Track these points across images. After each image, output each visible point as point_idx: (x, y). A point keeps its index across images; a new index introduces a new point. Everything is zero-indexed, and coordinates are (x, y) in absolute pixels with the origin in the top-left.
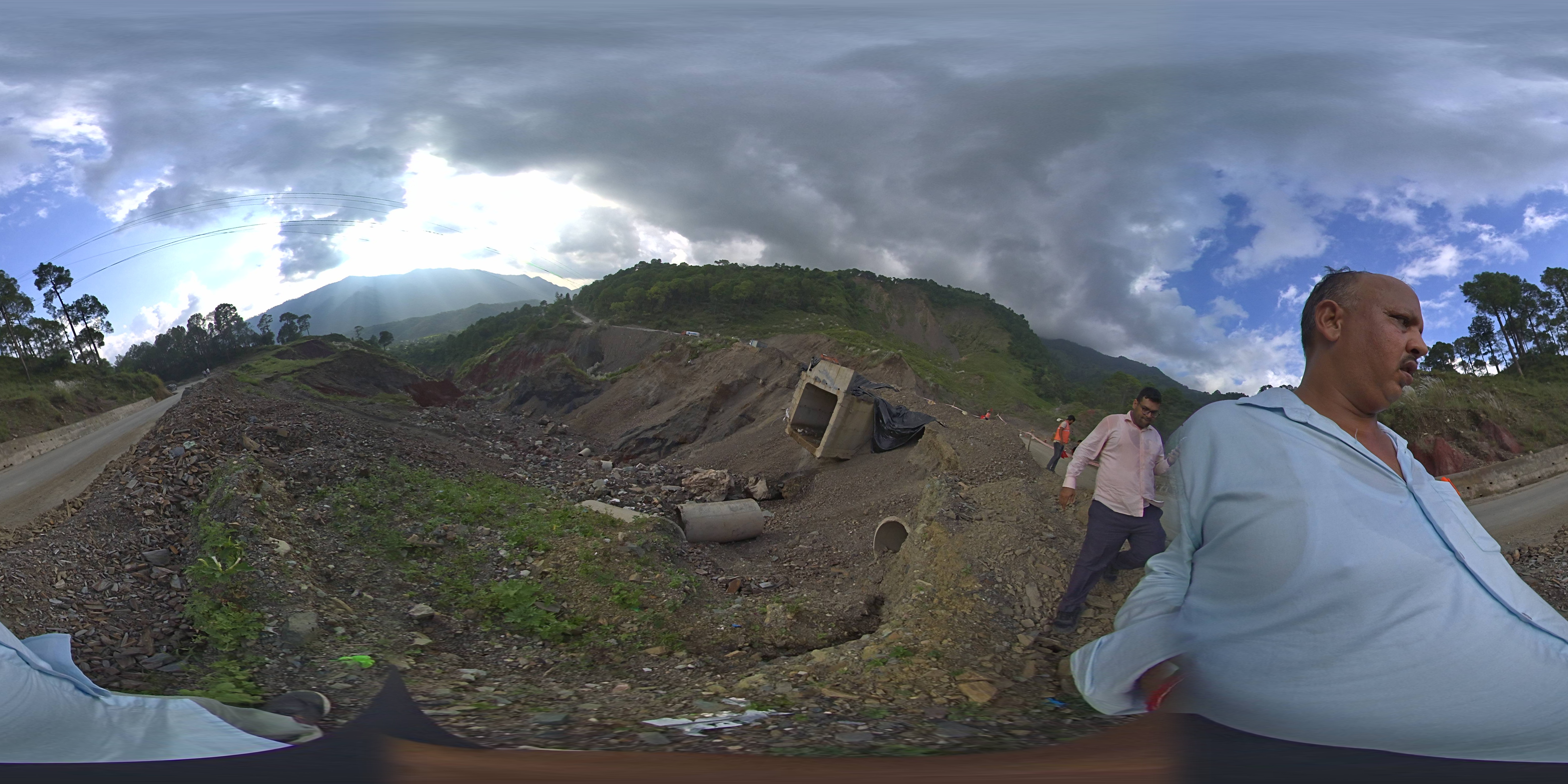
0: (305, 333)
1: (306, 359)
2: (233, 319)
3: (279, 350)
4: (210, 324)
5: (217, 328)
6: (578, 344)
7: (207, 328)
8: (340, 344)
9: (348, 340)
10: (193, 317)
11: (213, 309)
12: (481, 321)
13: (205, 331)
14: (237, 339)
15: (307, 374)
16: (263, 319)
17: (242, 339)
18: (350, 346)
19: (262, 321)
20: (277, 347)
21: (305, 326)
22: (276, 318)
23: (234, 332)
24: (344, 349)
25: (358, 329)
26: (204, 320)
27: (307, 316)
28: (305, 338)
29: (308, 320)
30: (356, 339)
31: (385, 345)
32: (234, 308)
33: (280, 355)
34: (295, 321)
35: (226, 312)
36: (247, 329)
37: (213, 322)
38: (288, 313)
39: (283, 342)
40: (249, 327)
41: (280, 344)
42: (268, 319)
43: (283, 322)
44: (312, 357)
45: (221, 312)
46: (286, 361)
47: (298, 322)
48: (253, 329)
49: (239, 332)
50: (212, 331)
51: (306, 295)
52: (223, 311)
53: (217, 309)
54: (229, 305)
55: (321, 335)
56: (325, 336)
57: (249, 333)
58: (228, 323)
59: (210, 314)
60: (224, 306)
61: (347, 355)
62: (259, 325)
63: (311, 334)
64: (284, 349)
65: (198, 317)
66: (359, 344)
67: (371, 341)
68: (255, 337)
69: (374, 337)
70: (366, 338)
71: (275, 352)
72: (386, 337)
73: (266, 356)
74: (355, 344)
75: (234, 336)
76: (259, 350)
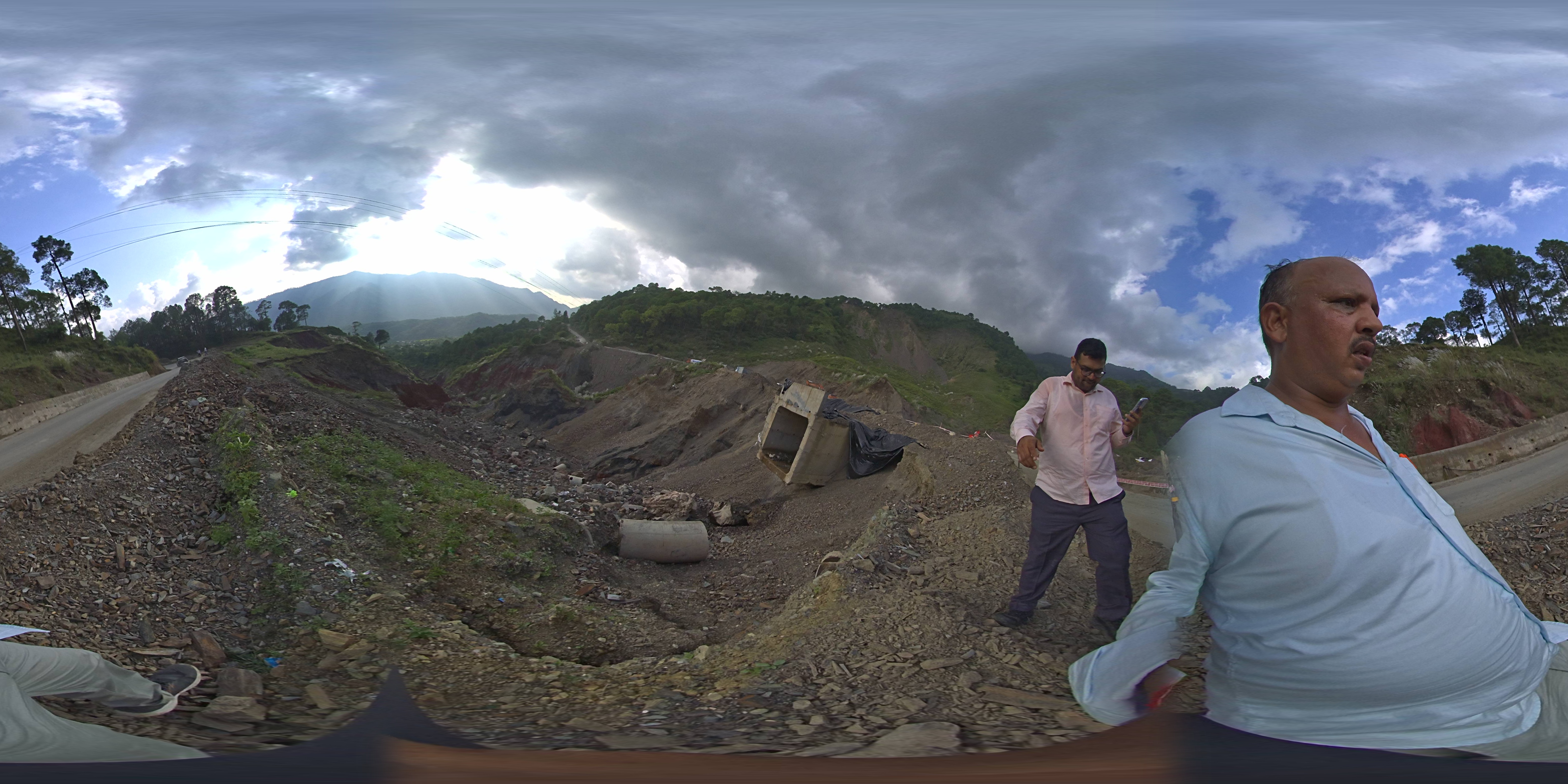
0: (302, 323)
1: (300, 348)
2: (232, 302)
3: (275, 337)
4: (209, 305)
5: (215, 309)
6: (569, 362)
7: (204, 308)
8: (336, 337)
9: (345, 334)
10: (191, 296)
11: (212, 291)
12: (478, 331)
13: (202, 312)
14: (233, 321)
15: (300, 363)
16: (263, 305)
17: (239, 322)
18: (346, 341)
19: (260, 307)
20: (273, 334)
21: (304, 316)
22: (275, 305)
23: (232, 315)
24: (339, 343)
25: (356, 324)
26: (202, 301)
27: (307, 306)
28: (302, 327)
29: (307, 310)
30: (352, 335)
31: (380, 344)
32: (234, 292)
33: (276, 342)
34: (294, 310)
35: (226, 295)
36: (244, 313)
37: (211, 303)
38: (288, 302)
39: (279, 329)
40: (247, 311)
41: (277, 331)
42: (268, 305)
43: (282, 310)
44: (306, 348)
45: (220, 294)
46: (280, 348)
47: (297, 311)
48: (250, 313)
49: (236, 315)
50: (210, 312)
51: (308, 285)
52: (223, 293)
53: (217, 291)
54: (229, 288)
55: (319, 326)
56: (322, 328)
57: (246, 317)
58: (226, 305)
59: (209, 295)
60: (224, 288)
61: (341, 348)
62: (257, 311)
63: (309, 325)
64: (280, 336)
65: (196, 297)
66: (355, 339)
67: (367, 338)
68: (252, 322)
69: (370, 335)
70: (363, 334)
71: (270, 339)
72: (382, 335)
73: (261, 342)
74: (351, 339)
75: (231, 319)
76: (255, 335)
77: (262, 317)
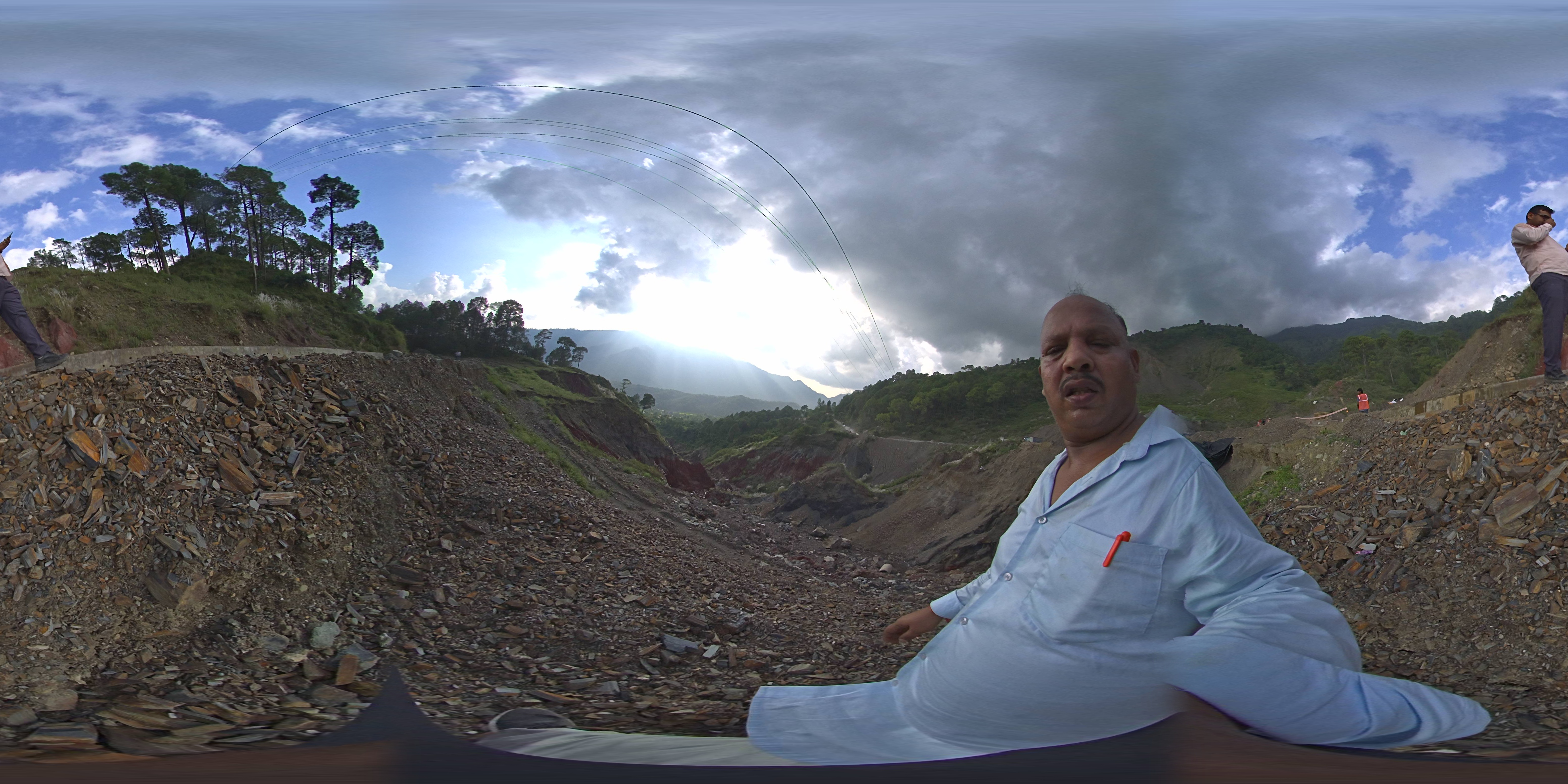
0: (574, 364)
1: (566, 389)
2: (514, 319)
3: (544, 369)
4: (491, 314)
5: (495, 320)
7: (486, 315)
8: (605, 389)
9: (612, 389)
10: (478, 299)
11: (501, 301)
13: (482, 318)
14: (509, 339)
15: (562, 406)
17: (513, 342)
18: (612, 396)
19: (540, 335)
20: (543, 366)
21: (579, 358)
22: (555, 338)
23: (510, 332)
24: (607, 395)
25: (626, 382)
26: (487, 306)
27: (584, 349)
28: (573, 368)
29: (584, 354)
30: (619, 391)
31: (645, 408)
32: (522, 311)
33: (543, 374)
34: (572, 349)
35: (512, 310)
36: (523, 335)
37: (494, 313)
38: (568, 340)
39: (551, 364)
40: (526, 333)
41: (547, 364)
42: (548, 335)
43: (560, 345)
44: (573, 391)
45: (506, 308)
46: (546, 382)
47: (574, 351)
48: (529, 337)
49: (514, 334)
50: (489, 321)
53: (505, 303)
54: (518, 304)
55: (590, 373)
56: (592, 376)
57: (523, 339)
58: (509, 320)
59: (496, 304)
60: (512, 302)
61: (611, 403)
62: (536, 337)
63: (581, 368)
64: (549, 370)
65: (483, 301)
66: (621, 396)
67: (632, 399)
68: (527, 346)
69: (637, 396)
70: (630, 394)
71: (538, 369)
72: (648, 400)
73: (529, 369)
74: (617, 395)
75: (506, 336)
76: (524, 360)
77: (538, 345)
